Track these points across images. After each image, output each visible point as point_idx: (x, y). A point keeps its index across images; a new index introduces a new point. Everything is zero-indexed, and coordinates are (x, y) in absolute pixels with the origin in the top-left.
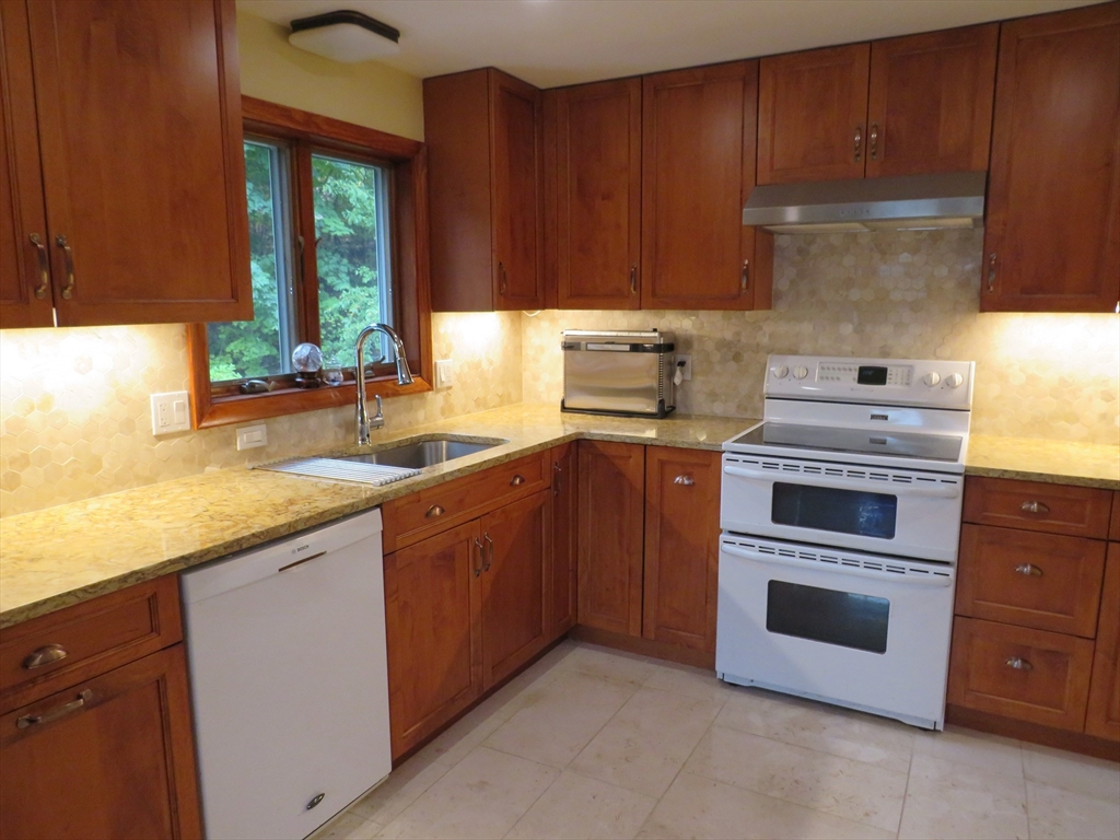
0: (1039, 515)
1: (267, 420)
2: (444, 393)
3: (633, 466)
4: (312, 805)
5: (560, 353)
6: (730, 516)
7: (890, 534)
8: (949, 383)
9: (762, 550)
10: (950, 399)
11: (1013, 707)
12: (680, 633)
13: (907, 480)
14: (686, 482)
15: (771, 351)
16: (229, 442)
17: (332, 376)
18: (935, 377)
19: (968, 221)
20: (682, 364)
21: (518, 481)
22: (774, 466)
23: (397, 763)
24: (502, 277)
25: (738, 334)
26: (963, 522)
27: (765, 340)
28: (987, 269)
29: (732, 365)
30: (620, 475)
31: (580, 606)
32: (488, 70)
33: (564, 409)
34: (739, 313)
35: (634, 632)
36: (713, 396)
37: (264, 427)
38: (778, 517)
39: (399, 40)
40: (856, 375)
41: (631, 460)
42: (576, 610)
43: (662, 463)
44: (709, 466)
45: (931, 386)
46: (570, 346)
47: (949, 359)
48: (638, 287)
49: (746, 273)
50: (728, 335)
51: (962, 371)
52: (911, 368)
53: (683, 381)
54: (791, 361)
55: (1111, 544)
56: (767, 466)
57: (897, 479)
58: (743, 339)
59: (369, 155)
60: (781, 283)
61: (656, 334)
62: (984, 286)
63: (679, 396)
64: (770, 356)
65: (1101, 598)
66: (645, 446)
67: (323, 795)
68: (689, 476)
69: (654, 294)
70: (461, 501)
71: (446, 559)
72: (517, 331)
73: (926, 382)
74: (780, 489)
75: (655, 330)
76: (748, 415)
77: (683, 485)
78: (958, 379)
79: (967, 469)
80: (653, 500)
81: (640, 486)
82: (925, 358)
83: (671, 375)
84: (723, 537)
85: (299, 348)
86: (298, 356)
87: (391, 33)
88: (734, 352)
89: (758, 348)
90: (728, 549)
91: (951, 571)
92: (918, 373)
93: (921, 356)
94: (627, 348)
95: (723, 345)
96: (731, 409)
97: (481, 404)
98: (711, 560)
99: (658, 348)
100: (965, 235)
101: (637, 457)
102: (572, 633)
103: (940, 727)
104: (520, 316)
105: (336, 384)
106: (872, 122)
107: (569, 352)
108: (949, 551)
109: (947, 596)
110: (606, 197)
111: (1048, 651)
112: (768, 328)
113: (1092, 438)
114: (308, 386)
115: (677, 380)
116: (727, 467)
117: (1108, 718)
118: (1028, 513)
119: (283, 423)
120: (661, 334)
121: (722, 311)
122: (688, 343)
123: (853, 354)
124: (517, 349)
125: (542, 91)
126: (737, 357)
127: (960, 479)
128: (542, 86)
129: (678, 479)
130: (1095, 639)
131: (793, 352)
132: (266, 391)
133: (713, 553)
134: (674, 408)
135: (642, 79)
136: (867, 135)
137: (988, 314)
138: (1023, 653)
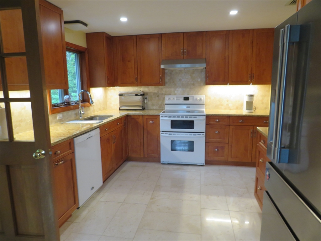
0: (218, 122)
1: (63, 113)
2: (93, 107)
3: (140, 120)
4: (92, 189)
5: (118, 97)
6: (162, 128)
7: (193, 128)
8: (201, 99)
9: (169, 134)
10: (201, 103)
11: (216, 158)
12: (153, 155)
13: (196, 117)
14: (152, 122)
15: (165, 95)
16: (56, 118)
17: (72, 103)
18: (198, 98)
19: (203, 68)
20: (146, 98)
21: (118, 124)
22: (171, 117)
23: (104, 182)
24: (108, 79)
25: (158, 91)
26: (206, 125)
27: (164, 92)
28: (206, 77)
29: (157, 98)
30: (137, 122)
31: (129, 153)
32: (103, 33)
33: (120, 110)
34: (158, 87)
35: (142, 156)
36: (153, 105)
37: (62, 114)
38: (172, 127)
39: (88, 26)
40: (183, 99)
41: (140, 119)
42: (128, 154)
43: (147, 119)
44: (157, 118)
45: (197, 100)
46: (121, 95)
47: (200, 95)
48: (137, 81)
49: (161, 78)
50: (156, 91)
51: (203, 97)
52: (193, 97)
53: (147, 102)
54: (170, 96)
55: (230, 126)
56: (169, 117)
57: (194, 117)
58: (159, 92)
59: (75, 51)
60: (167, 80)
61: (141, 92)
62: (206, 80)
63: (146, 105)
64: (165, 96)
65: (229, 136)
66: (143, 115)
67: (93, 187)
68: (153, 121)
69: (141, 83)
70: (110, 127)
71: (108, 139)
72: (106, 92)
73: (196, 99)
74: (172, 121)
75: (140, 91)
76: (161, 109)
77: (151, 123)
78: (202, 98)
79: (206, 114)
80: (145, 127)
81: (142, 124)
82: (196, 95)
83: (144, 101)
84: (161, 133)
85: (65, 96)
86: (65, 98)
87: (86, 25)
88: (157, 95)
89: (162, 94)
90: (162, 135)
91: (204, 134)
92: (195, 98)
93: (195, 94)
94: (135, 95)
95: (155, 94)
96: (157, 108)
97: (100, 110)
98: (158, 138)
99: (141, 95)
100: (202, 70)
101: (141, 118)
102: (128, 159)
103: (204, 164)
104: (106, 89)
105: (73, 104)
106: (184, 48)
107: (121, 96)
108: (204, 130)
109: (204, 138)
110: (129, 61)
111: (222, 147)
112: (164, 90)
113: (225, 109)
114: (68, 105)
115: (146, 102)
116: (161, 118)
117: (231, 157)
118: (216, 122)
119: (65, 113)
120: (142, 92)
121: (154, 86)
122: (147, 93)
123: (182, 95)
124: (106, 97)
125: (113, 37)
126: (158, 96)
127: (205, 116)
128: (113, 36)
129: (150, 122)
130: (228, 143)
131: (170, 95)
132: (61, 106)
133: (159, 137)
134: (145, 108)
135: (136, 36)
136: (184, 50)
137: (207, 86)
138: (217, 148)
